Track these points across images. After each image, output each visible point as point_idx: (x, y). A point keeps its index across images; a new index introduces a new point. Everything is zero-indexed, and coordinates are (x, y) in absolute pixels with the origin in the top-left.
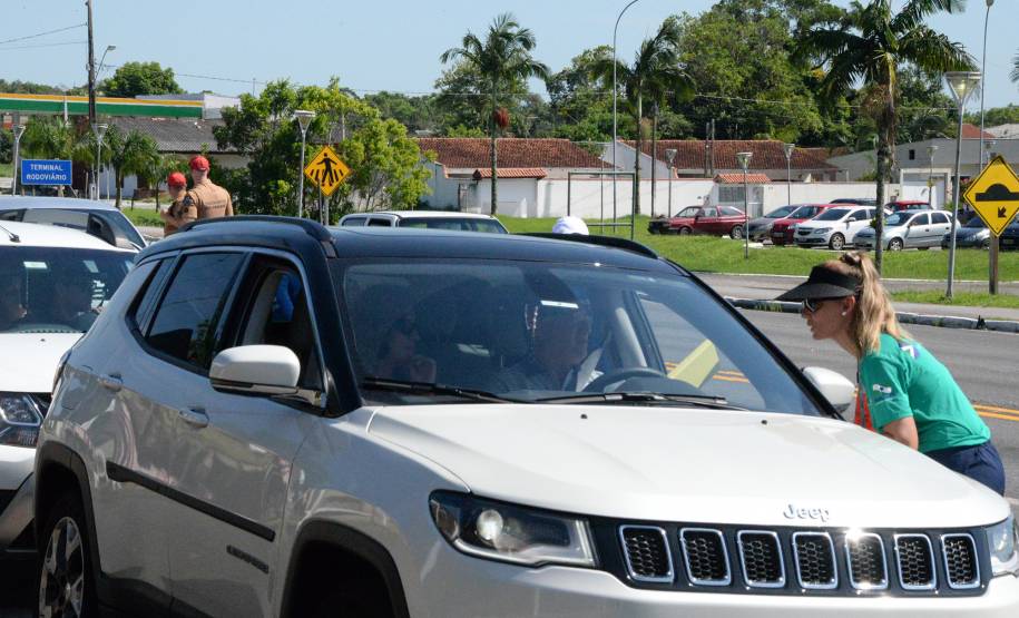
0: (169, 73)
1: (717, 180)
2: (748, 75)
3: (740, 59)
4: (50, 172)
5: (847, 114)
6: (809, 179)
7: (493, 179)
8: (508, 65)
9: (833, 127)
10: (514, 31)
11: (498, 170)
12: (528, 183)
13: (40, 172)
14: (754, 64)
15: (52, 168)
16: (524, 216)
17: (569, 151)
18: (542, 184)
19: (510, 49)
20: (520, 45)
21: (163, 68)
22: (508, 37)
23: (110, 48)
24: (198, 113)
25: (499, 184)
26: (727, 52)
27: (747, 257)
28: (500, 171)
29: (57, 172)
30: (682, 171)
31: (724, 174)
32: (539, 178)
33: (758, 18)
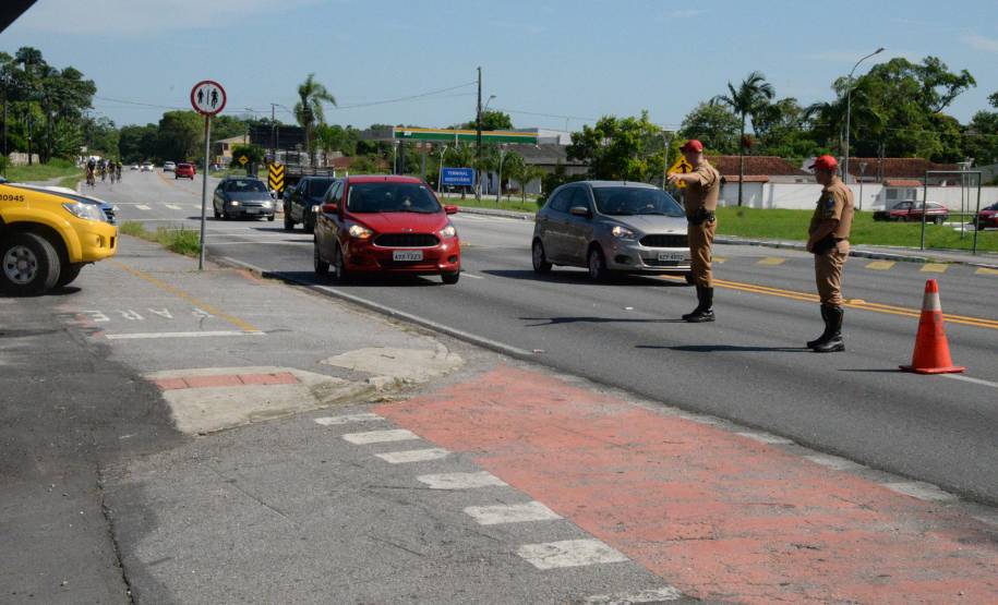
0: (508, 118)
1: (885, 184)
2: (892, 116)
3: (887, 105)
4: (459, 176)
5: (959, 141)
6: (944, 184)
7: (740, 182)
8: (753, 106)
9: (951, 151)
10: (759, 84)
11: (744, 177)
12: (759, 185)
13: (453, 176)
14: (897, 108)
15: (461, 173)
16: (751, 206)
17: (781, 165)
18: (766, 186)
19: (756, 96)
20: (763, 94)
21: (505, 115)
22: (755, 89)
23: (493, 97)
24: (534, 140)
25: (743, 186)
26: (878, 100)
27: (961, 238)
28: (745, 178)
29: (464, 176)
30: (859, 178)
31: (890, 180)
32: (764, 182)
33: (897, 80)
